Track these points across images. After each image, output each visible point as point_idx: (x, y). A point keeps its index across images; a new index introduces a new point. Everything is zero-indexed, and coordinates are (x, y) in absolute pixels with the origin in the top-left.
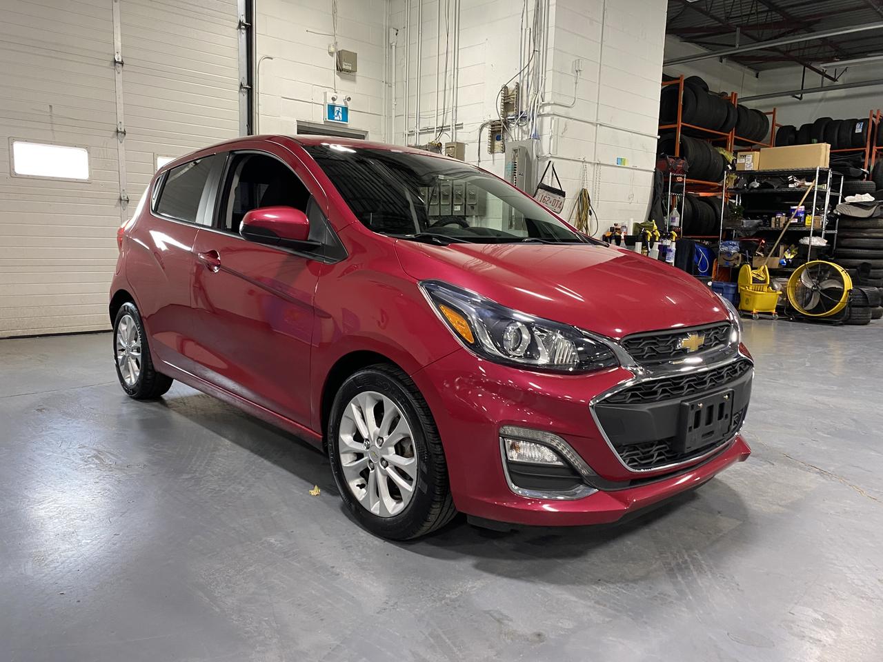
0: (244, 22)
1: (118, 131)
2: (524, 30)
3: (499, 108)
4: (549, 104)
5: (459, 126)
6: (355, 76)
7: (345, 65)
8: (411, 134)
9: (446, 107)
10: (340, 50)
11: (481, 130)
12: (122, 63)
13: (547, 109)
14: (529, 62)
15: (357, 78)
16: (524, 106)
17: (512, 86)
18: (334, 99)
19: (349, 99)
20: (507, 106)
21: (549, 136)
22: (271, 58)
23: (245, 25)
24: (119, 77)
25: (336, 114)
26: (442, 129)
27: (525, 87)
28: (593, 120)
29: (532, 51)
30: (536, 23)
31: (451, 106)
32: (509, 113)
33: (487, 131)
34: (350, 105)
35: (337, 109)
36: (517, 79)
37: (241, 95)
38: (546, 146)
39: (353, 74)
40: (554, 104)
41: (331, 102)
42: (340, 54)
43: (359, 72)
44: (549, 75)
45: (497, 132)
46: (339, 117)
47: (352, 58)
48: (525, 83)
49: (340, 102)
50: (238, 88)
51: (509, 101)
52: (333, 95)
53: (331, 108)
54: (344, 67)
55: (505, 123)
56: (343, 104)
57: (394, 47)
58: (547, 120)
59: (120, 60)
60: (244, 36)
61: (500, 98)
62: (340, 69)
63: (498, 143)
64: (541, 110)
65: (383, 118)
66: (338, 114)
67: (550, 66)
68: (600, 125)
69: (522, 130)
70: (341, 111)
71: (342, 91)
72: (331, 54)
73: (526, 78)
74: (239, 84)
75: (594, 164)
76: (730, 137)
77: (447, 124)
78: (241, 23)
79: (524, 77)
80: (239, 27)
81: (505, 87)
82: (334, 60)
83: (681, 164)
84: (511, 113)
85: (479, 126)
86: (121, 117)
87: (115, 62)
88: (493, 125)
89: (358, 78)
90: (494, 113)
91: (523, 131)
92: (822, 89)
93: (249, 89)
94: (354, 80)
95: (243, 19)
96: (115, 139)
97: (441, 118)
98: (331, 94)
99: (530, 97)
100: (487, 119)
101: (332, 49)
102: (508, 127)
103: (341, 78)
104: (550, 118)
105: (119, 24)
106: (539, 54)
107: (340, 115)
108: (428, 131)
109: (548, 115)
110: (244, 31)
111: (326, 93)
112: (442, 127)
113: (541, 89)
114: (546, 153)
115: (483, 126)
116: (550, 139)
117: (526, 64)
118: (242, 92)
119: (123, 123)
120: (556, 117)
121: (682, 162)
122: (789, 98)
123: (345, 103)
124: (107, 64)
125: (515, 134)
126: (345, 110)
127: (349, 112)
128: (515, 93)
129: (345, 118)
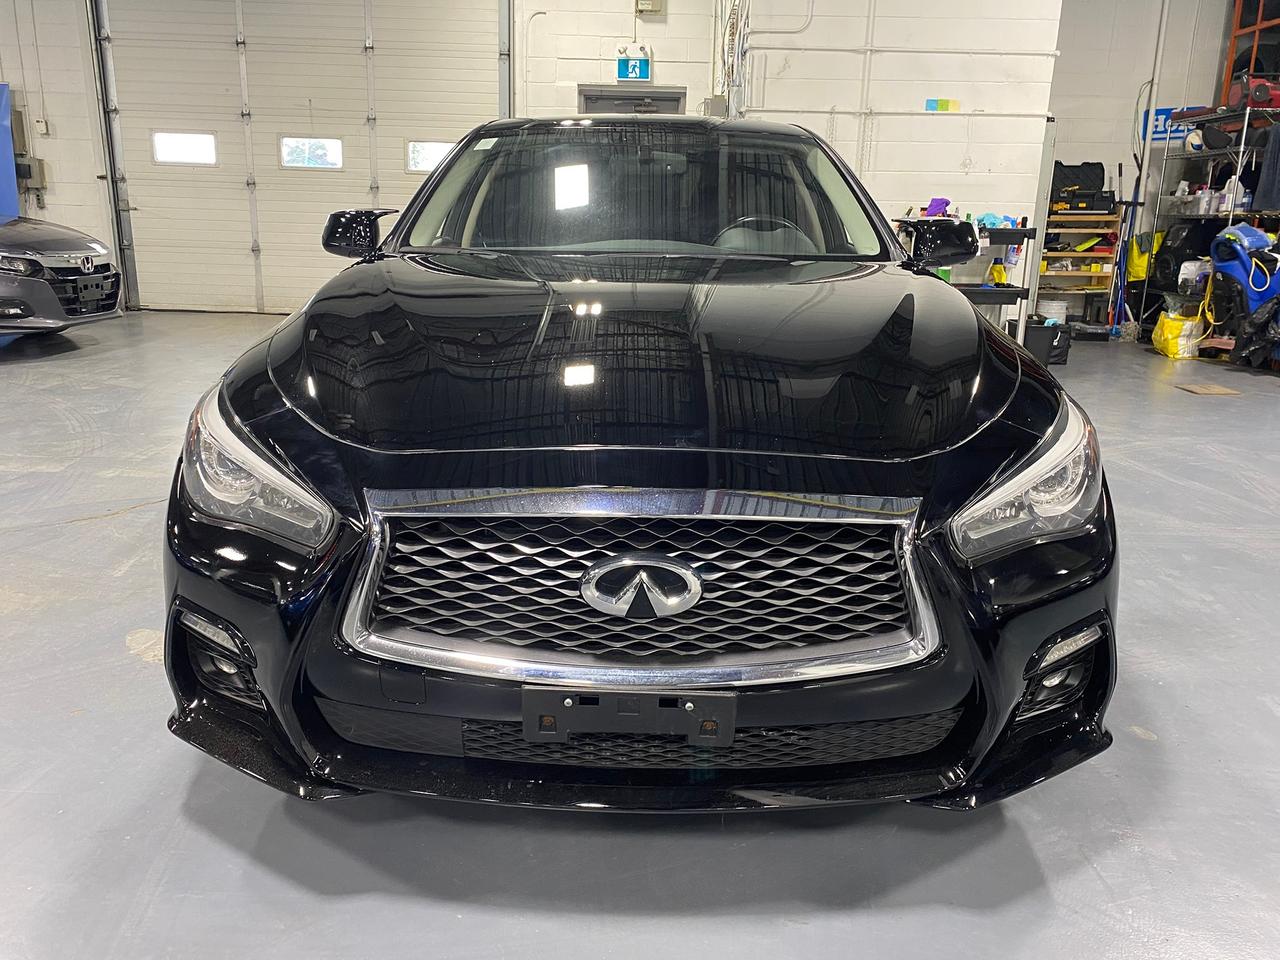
1: (369, 119)
4: (749, 33)
6: (665, 16)
12: (373, 48)
13: (749, 41)
15: (668, 17)
18: (625, 51)
19: (643, 49)
22: (544, 13)
24: (371, 63)
25: (630, 70)
28: (860, 44)
34: (651, 55)
35: (631, 63)
37: (502, 63)
39: (662, 13)
40: (754, 33)
41: (622, 56)
43: (671, 10)
46: (634, 74)
49: (635, 54)
50: (496, 57)
53: (624, 64)
54: (640, 7)
56: (641, 56)
59: (371, 46)
62: (641, 12)
64: (747, 43)
66: (634, 69)
68: (875, 51)
70: (638, 65)
74: (496, 52)
75: (861, 114)
87: (366, 48)
89: (671, 19)
93: (508, 56)
94: (664, 21)
96: (367, 127)
103: (644, 21)
107: (637, 70)
118: (501, 59)
123: (644, 53)
124: (359, 51)
126: (646, 63)
127: (652, 64)
129: (647, 73)
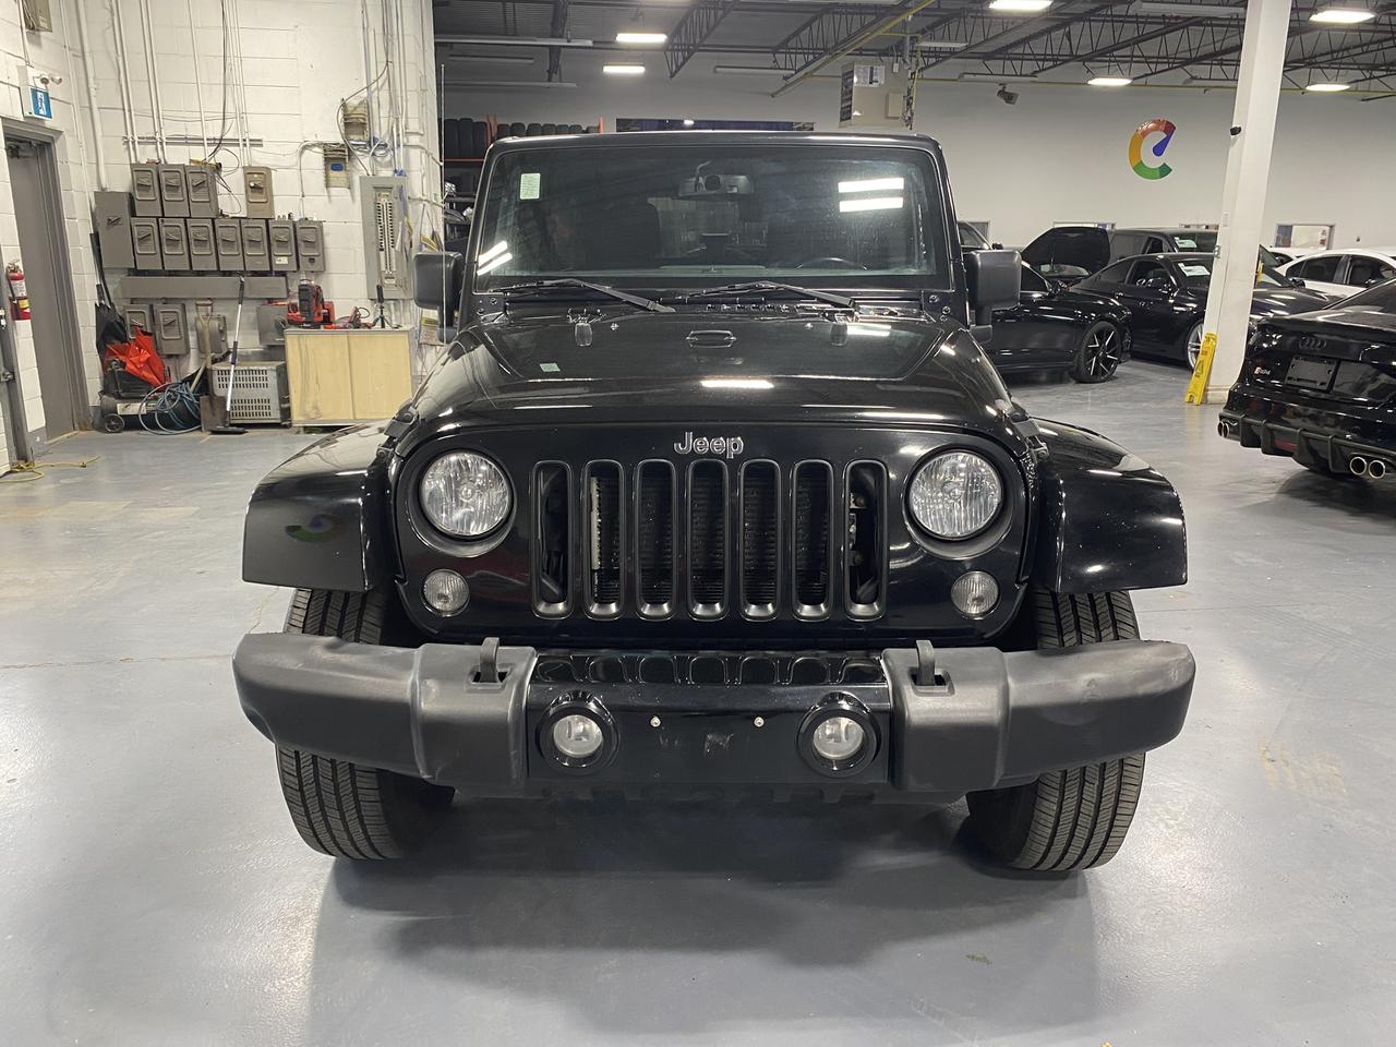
3: (339, 127)
4: (418, 134)
5: (252, 143)
6: (39, 36)
11: (305, 151)
13: (414, 140)
14: (381, 74)
15: (41, 41)
16: (377, 131)
17: (355, 103)
20: (349, 126)
21: (420, 175)
26: (219, 143)
27: (375, 106)
30: (384, 24)
32: (352, 137)
33: (316, 158)
34: (49, 89)
35: (39, 94)
38: (416, 185)
39: (38, 32)
44: (413, 96)
45: (337, 160)
47: (46, 8)
48: (375, 100)
51: (354, 122)
53: (34, 95)
55: (347, 149)
56: (43, 89)
58: (415, 152)
61: (335, 115)
62: (28, 26)
63: (333, 174)
64: (404, 140)
66: (41, 104)
70: (43, 99)
71: (34, 63)
79: (372, 92)
81: (345, 103)
84: (357, 137)
85: (297, 147)
88: (328, 149)
89: (43, 42)
97: (214, 125)
99: (383, 120)
100: (314, 140)
102: (352, 154)
103: (28, 40)
104: (418, 151)
106: (394, 66)
108: (189, 141)
112: (221, 139)
115: (305, 148)
117: (377, 76)
123: (45, 86)
125: (363, 164)
126: (46, 97)
127: (50, 101)
129: (48, 111)
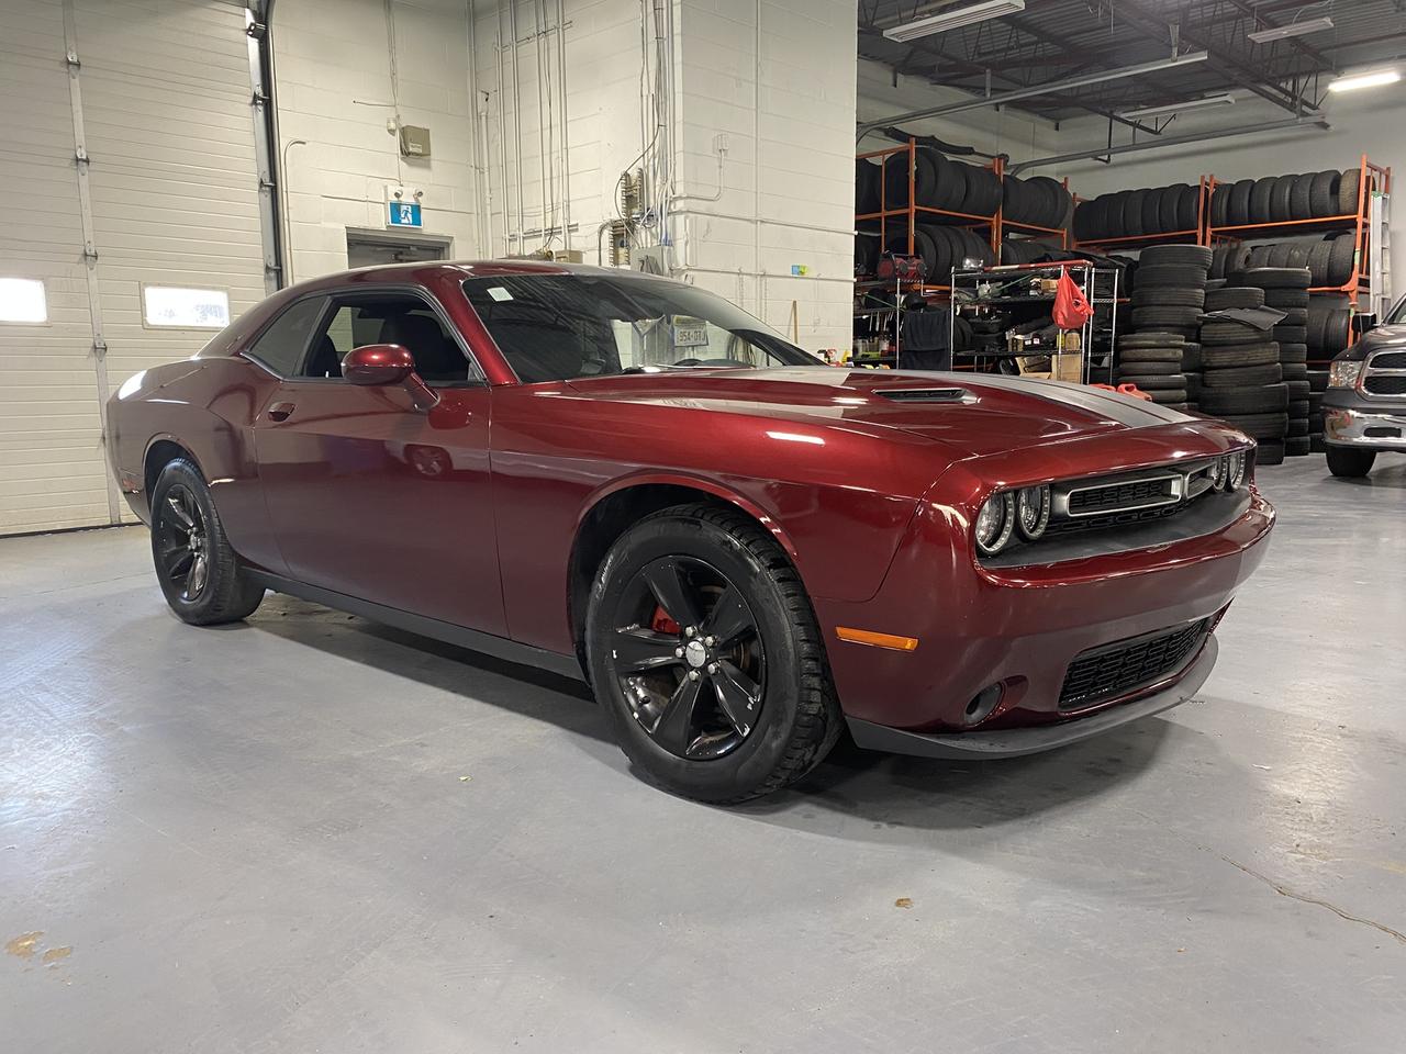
0: (261, 95)
1: (86, 255)
2: (645, 98)
3: (619, 202)
4: (680, 198)
5: (572, 228)
6: (429, 160)
7: (414, 147)
8: (513, 238)
9: (554, 202)
10: (404, 125)
11: (601, 233)
12: (87, 161)
13: (680, 205)
14: (655, 139)
15: (432, 162)
16: (652, 200)
17: (634, 173)
18: (397, 195)
19: (420, 194)
20: (630, 200)
21: (683, 241)
22: (304, 143)
23: (263, 99)
24: (84, 181)
25: (403, 215)
26: (552, 232)
27: (651, 175)
28: (752, 216)
29: (656, 124)
30: (659, 87)
31: (561, 201)
32: (632, 210)
33: (607, 234)
34: (423, 202)
35: (404, 208)
36: (640, 164)
37: (263, 195)
38: (681, 254)
39: (426, 158)
40: (688, 197)
41: (395, 199)
42: (405, 132)
43: (434, 155)
44: (680, 157)
45: (621, 235)
46: (407, 220)
47: (423, 136)
48: (651, 168)
50: (257, 187)
51: (633, 194)
52: (397, 189)
53: (396, 208)
54: (411, 149)
55: (628, 224)
56: (413, 201)
57: (484, 118)
58: (680, 219)
59: (84, 157)
60: (261, 115)
61: (620, 189)
62: (405, 153)
63: (622, 251)
64: (672, 207)
65: (474, 217)
66: (406, 215)
67: (679, 146)
68: (762, 222)
69: (651, 232)
70: (410, 211)
71: (409, 183)
72: (392, 132)
73: (651, 163)
74: (257, 181)
75: (756, 276)
76: (995, 223)
77: (559, 225)
78: (255, 97)
79: (649, 161)
80: (254, 102)
81: (626, 175)
82: (396, 139)
83: (915, 265)
84: (636, 210)
85: (597, 227)
86: (89, 236)
87: (77, 160)
88: (615, 226)
90: (614, 210)
91: (652, 234)
92: (1135, 147)
93: (272, 188)
94: (428, 166)
95: (259, 91)
96: (83, 265)
97: (549, 216)
98: (393, 189)
99: (657, 189)
100: (607, 219)
101: (393, 126)
102: (633, 230)
103: (408, 164)
104: (683, 216)
105: (80, 108)
106: (666, 130)
107: (410, 216)
108: (534, 234)
109: (680, 212)
110: (261, 108)
111: (386, 187)
112: (552, 229)
113: (670, 177)
114: (682, 265)
115: (602, 228)
116: (686, 244)
117: (650, 143)
118: (263, 191)
119: (93, 243)
120: (690, 215)
121: (916, 261)
122: (1090, 162)
123: (416, 199)
124: (67, 163)
125: (644, 239)
126: (416, 210)
127: (422, 210)
128: (638, 183)
129: (417, 221)
